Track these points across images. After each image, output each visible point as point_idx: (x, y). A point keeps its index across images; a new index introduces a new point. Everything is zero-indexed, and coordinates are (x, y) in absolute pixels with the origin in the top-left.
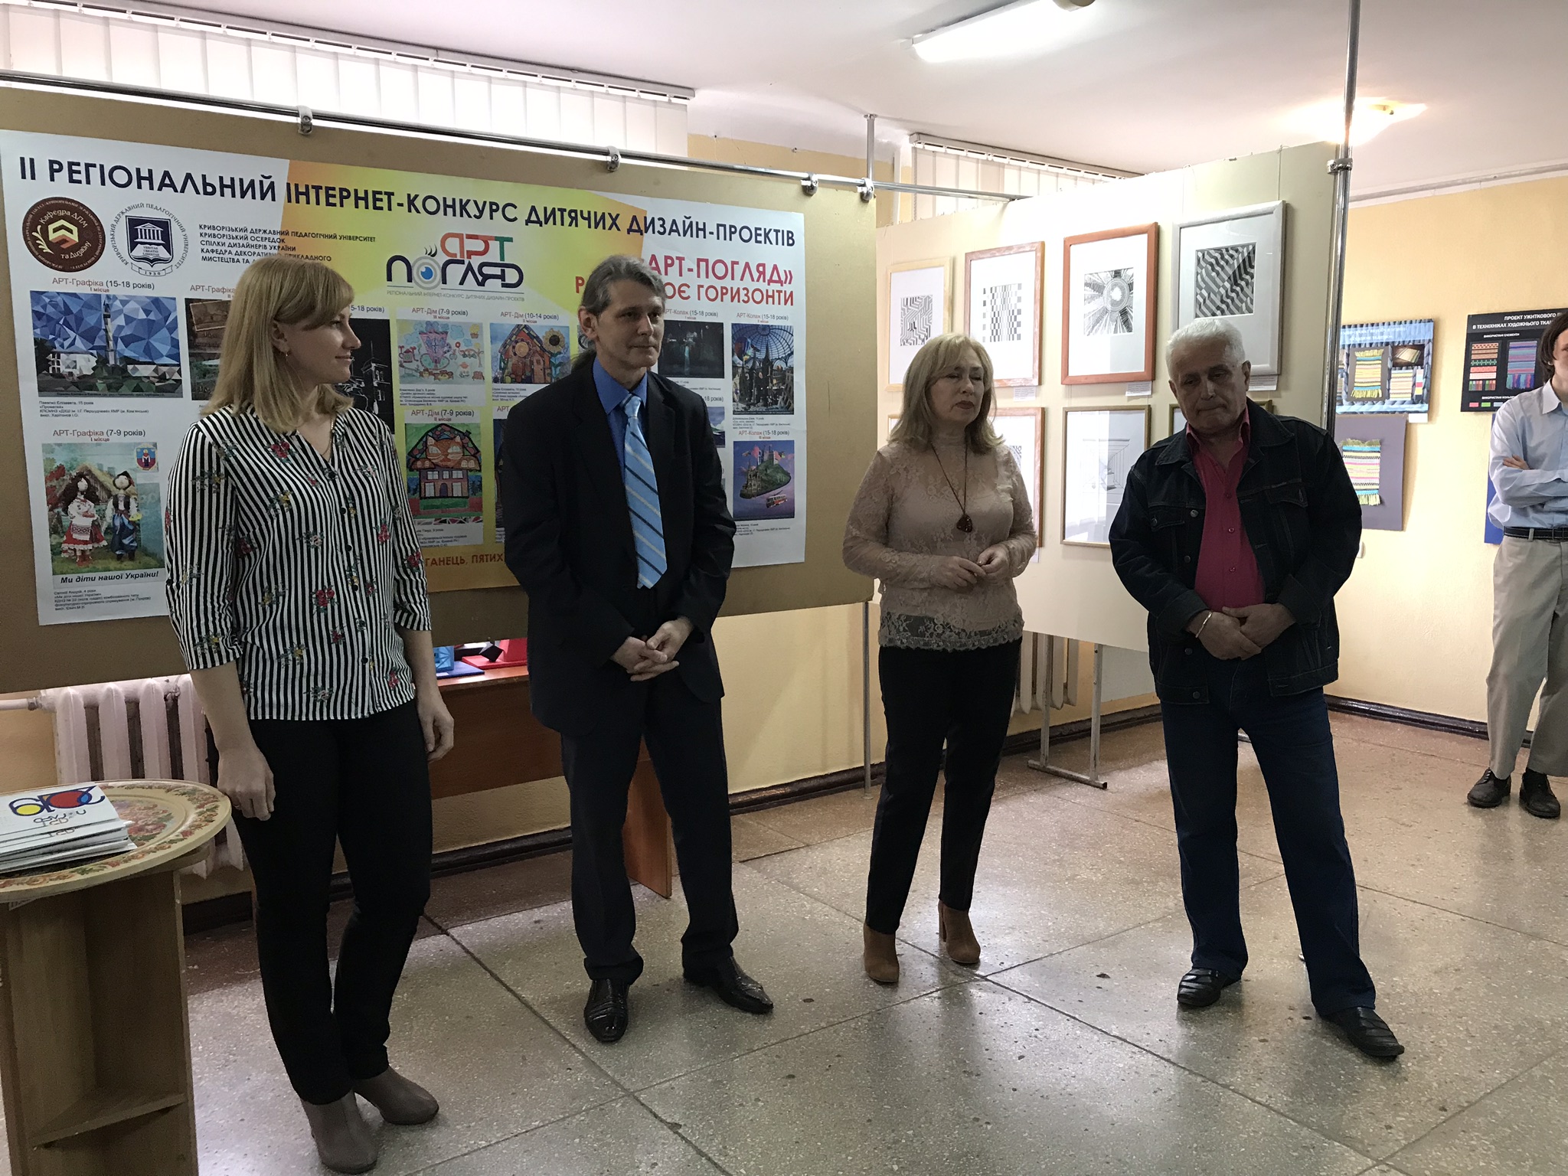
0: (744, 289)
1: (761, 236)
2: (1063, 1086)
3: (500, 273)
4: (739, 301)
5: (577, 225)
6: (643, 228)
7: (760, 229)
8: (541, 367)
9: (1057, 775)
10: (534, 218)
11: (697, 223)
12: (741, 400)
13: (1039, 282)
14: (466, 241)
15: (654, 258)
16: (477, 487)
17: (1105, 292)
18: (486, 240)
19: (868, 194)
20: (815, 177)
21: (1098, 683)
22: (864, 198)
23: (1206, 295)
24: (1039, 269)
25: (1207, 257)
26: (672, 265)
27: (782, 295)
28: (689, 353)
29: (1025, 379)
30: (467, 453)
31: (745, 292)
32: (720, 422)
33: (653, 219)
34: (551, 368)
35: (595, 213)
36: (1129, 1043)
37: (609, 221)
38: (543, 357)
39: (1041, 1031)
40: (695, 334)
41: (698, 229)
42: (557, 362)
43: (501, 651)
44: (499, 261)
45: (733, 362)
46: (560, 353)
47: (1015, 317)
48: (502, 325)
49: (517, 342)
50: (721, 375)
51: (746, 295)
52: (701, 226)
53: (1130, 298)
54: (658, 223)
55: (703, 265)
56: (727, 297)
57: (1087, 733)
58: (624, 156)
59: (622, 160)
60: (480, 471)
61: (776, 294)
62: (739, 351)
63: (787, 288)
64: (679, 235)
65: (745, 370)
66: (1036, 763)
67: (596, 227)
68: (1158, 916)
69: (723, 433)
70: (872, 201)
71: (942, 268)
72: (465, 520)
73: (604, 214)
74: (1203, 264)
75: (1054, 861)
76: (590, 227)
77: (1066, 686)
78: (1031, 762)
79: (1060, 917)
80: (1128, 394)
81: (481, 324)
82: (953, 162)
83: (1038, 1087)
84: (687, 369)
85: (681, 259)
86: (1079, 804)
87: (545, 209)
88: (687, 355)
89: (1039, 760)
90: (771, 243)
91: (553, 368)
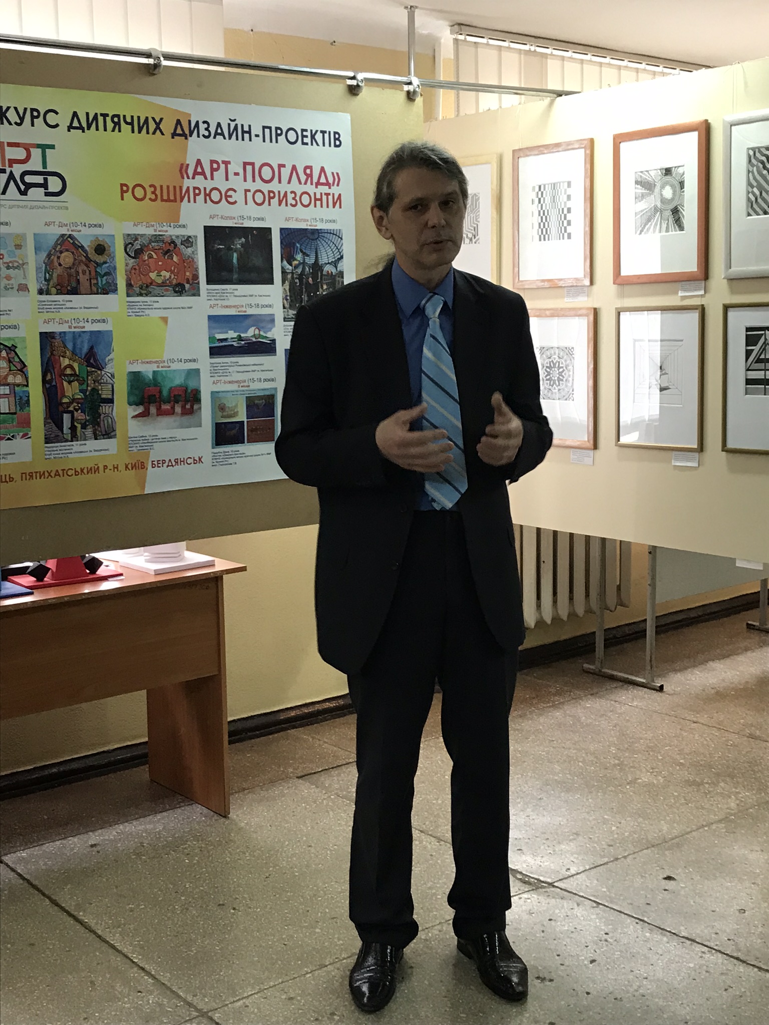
0: (292, 192)
1: (307, 137)
2: (636, 988)
3: (42, 182)
4: (287, 205)
5: (120, 131)
6: (187, 132)
7: (306, 130)
8: (87, 277)
9: (612, 678)
10: (76, 124)
11: (242, 126)
12: (291, 307)
13: (588, 180)
14: (7, 149)
15: (199, 162)
16: (24, 402)
17: (657, 190)
18: (27, 148)
19: (415, 92)
20: (360, 76)
21: (653, 585)
22: (410, 97)
23: (758, 193)
24: (588, 166)
25: (758, 155)
26: (217, 169)
27: (330, 197)
28: (238, 259)
29: (577, 279)
30: (13, 368)
31: (293, 195)
32: (270, 330)
33: (197, 122)
34: (97, 279)
35: (139, 118)
36: (698, 943)
37: (152, 126)
38: (88, 267)
39: (611, 935)
40: (243, 240)
41: (243, 132)
42: (103, 272)
43: (48, 569)
44: (40, 168)
45: (282, 268)
46: (105, 263)
47: (565, 216)
48: (45, 235)
49: (61, 252)
50: (270, 281)
51: (294, 199)
52: (246, 129)
53: (681, 196)
54: (202, 127)
55: (249, 168)
56: (275, 201)
57: (642, 634)
58: (168, 57)
59: (165, 63)
60: (27, 386)
61: (324, 197)
62: (288, 256)
63: (335, 190)
64: (225, 138)
65: (295, 276)
66: (592, 667)
67: (140, 132)
68: (721, 817)
69: (274, 341)
70: (419, 100)
71: (488, 166)
72: (13, 436)
73: (147, 118)
74: (753, 161)
75: (615, 765)
76: (133, 132)
77: (619, 588)
78: (586, 666)
79: (623, 821)
80: (681, 294)
81: (25, 235)
82: (495, 53)
83: (611, 989)
84: (235, 276)
85: (226, 163)
86: (637, 707)
87: (87, 114)
88: (235, 261)
89: (593, 663)
90: (318, 145)
91: (99, 279)
